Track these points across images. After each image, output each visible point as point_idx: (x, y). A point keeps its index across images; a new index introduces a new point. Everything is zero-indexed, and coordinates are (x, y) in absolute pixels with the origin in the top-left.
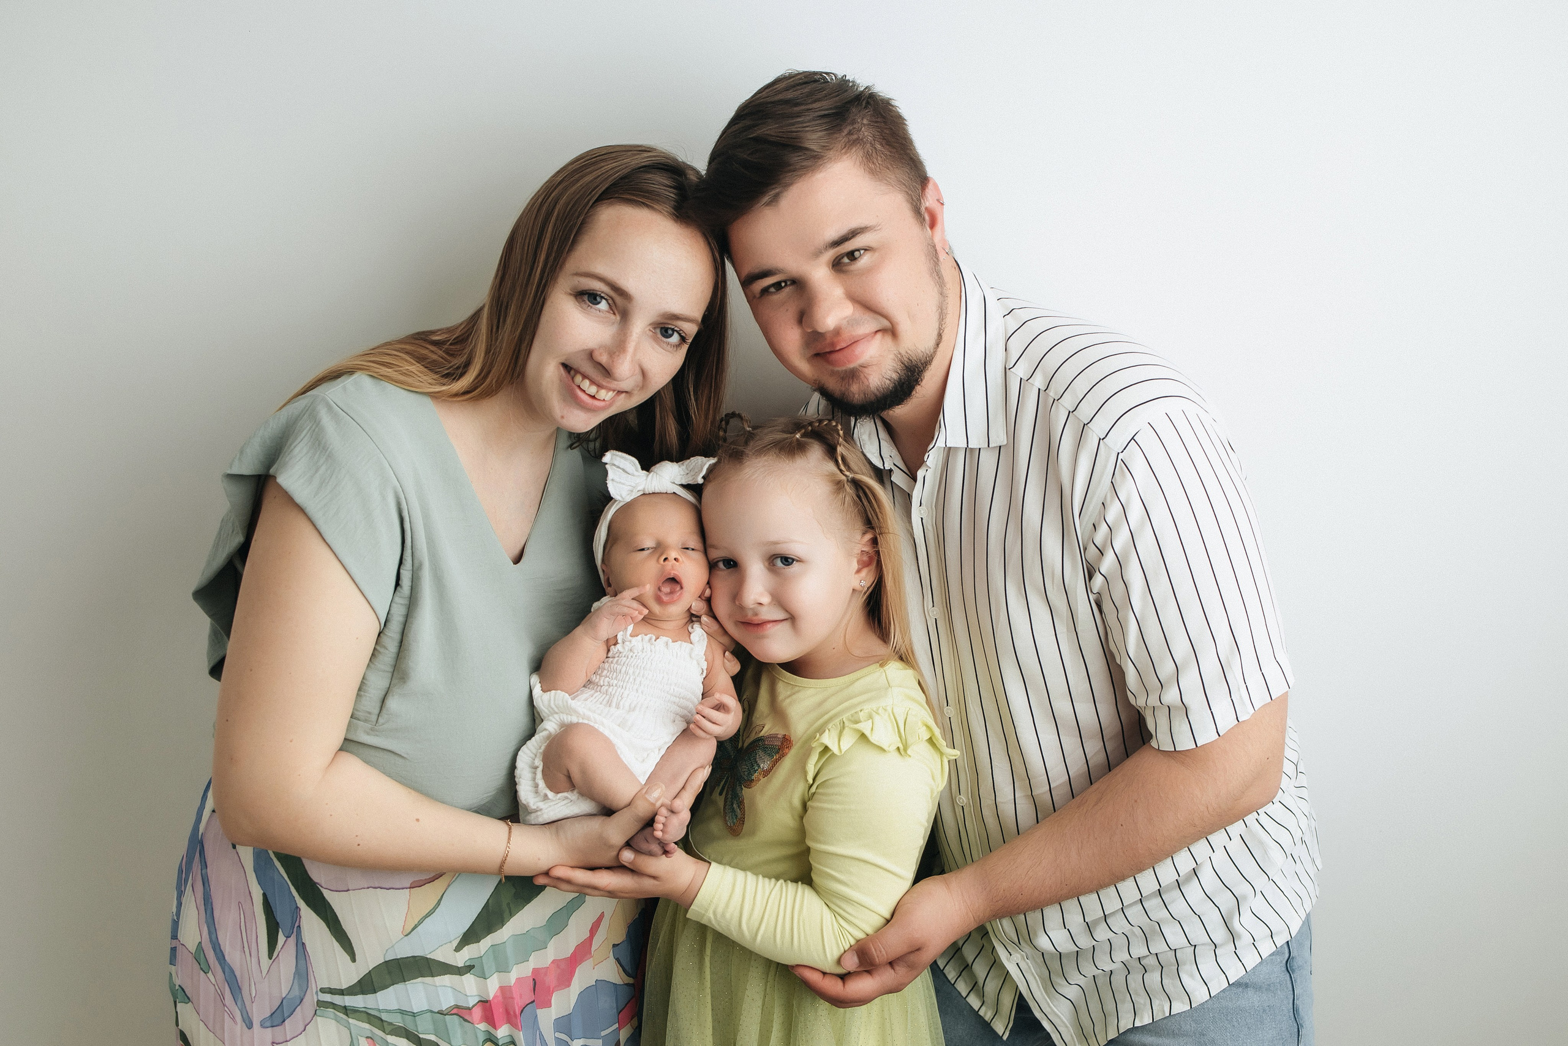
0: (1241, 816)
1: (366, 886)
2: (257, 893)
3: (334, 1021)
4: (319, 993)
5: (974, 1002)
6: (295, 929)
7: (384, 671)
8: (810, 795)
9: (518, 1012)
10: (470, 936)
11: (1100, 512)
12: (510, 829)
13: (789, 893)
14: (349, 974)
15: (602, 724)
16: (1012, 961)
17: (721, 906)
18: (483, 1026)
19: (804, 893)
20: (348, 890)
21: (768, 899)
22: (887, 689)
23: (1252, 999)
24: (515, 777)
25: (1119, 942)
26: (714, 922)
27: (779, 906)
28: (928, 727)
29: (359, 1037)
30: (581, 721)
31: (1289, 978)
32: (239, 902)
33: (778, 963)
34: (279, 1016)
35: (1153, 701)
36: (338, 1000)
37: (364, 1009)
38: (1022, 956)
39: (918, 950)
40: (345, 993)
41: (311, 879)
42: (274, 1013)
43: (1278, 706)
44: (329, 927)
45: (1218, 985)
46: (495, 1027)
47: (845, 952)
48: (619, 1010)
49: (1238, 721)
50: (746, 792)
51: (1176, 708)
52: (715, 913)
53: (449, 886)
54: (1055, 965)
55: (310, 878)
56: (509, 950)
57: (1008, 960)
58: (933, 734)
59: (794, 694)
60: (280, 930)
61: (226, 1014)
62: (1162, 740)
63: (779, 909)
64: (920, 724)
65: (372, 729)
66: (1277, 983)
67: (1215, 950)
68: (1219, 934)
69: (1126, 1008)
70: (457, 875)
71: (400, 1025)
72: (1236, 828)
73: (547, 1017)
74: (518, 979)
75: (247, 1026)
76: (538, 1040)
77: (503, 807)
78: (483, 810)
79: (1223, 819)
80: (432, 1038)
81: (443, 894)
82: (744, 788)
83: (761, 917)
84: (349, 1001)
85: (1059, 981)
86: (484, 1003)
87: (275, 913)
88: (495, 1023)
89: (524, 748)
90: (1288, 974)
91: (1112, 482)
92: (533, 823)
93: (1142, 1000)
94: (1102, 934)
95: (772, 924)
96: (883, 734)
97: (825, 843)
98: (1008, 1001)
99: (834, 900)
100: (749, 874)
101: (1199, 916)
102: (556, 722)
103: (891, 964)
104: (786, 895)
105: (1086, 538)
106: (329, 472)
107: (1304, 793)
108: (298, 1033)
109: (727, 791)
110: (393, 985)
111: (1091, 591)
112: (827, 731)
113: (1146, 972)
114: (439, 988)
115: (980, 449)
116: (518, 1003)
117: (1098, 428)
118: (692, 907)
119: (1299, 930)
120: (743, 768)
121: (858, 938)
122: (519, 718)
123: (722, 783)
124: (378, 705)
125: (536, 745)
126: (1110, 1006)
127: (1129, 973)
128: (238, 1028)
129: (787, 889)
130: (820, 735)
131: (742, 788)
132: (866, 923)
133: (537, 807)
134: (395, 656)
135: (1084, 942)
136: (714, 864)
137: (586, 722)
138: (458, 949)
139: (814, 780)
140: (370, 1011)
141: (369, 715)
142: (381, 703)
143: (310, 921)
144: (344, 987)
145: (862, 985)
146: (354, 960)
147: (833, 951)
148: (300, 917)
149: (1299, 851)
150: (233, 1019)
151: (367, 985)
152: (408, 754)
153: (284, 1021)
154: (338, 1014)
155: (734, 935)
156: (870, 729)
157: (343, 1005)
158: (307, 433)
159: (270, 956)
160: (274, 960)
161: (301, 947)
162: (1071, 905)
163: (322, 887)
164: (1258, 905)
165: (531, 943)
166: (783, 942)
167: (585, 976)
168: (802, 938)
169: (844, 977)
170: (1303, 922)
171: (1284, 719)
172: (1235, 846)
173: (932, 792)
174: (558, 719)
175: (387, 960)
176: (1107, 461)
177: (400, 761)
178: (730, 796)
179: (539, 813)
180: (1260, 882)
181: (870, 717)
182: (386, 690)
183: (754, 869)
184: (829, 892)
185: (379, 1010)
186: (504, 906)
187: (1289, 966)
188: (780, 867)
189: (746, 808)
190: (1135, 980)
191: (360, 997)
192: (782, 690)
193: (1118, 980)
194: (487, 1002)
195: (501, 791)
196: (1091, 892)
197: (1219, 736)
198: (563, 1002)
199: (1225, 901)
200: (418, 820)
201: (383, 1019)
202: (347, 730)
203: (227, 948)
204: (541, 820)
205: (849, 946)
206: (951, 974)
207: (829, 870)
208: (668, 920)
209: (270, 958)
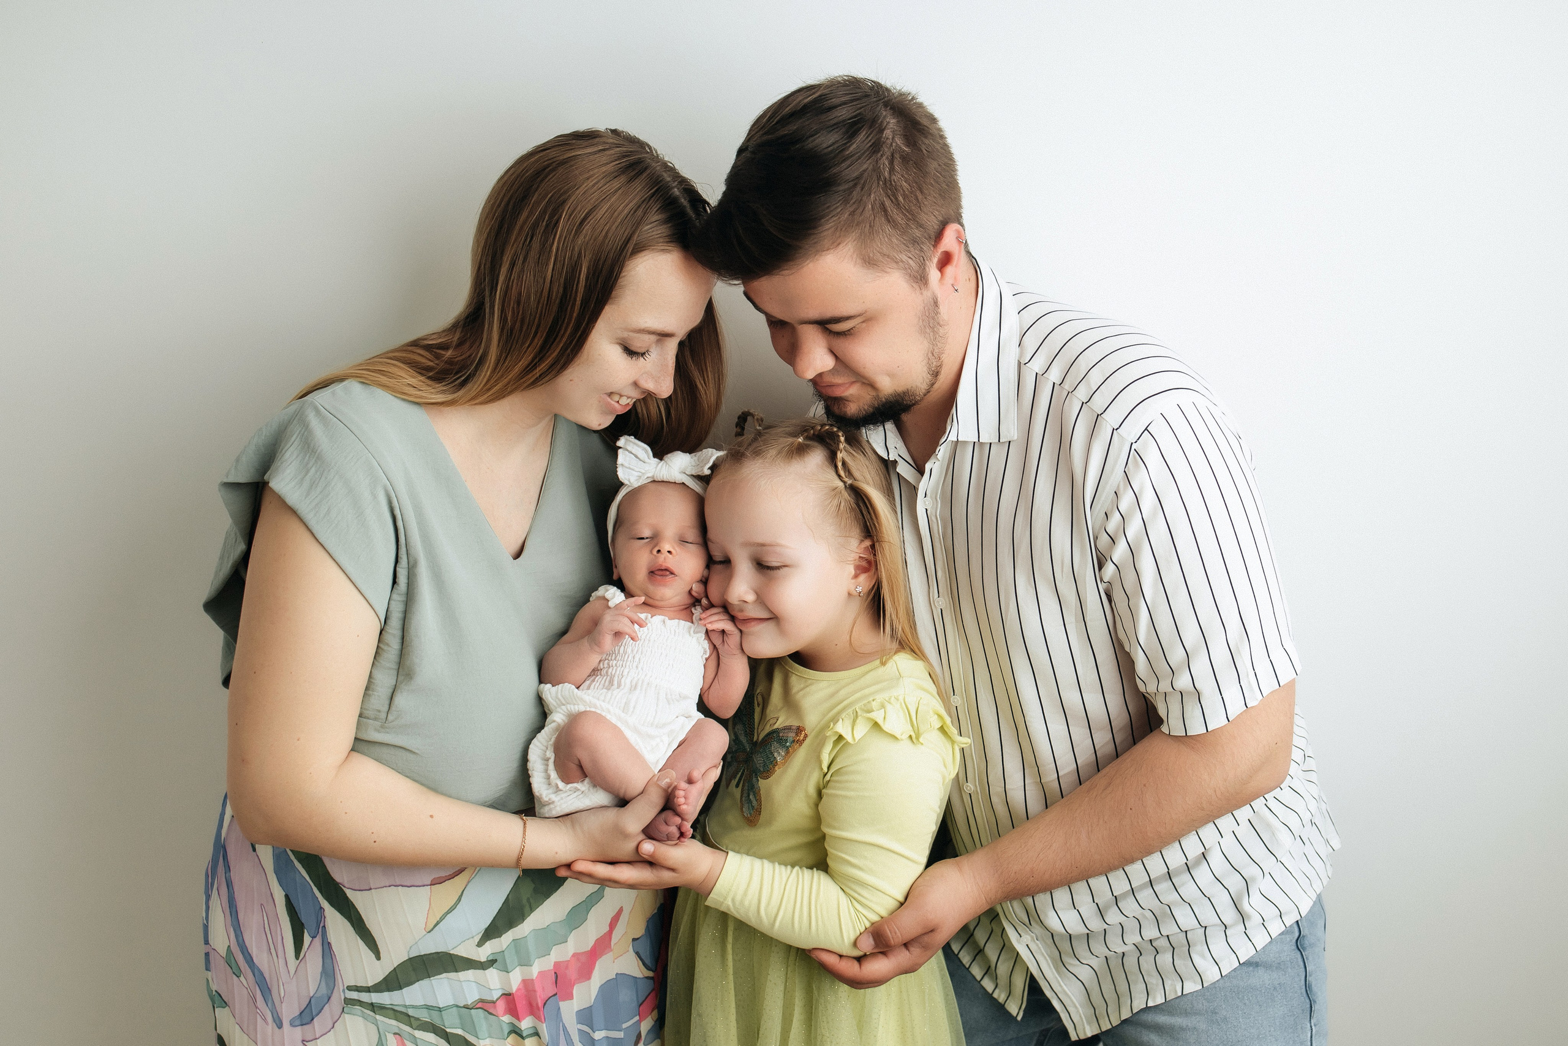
0: (1247, 800)
1: (387, 884)
2: (279, 895)
3: (361, 1018)
4: (346, 991)
5: (988, 985)
6: (321, 930)
7: (390, 669)
8: (825, 782)
9: (540, 1004)
10: (492, 932)
11: (1112, 500)
12: (525, 824)
13: (805, 882)
14: (374, 971)
15: (609, 712)
16: (1022, 942)
17: (740, 893)
18: (507, 1019)
19: (819, 879)
20: (371, 889)
21: (785, 885)
22: (898, 679)
23: (1262, 978)
24: (527, 770)
25: (1131, 925)
26: (732, 910)
27: (796, 892)
28: (940, 716)
29: (387, 1034)
30: (588, 709)
31: (1300, 956)
32: (261, 904)
33: (798, 949)
34: (307, 1015)
35: (1165, 686)
36: (365, 997)
37: (390, 1006)
38: (1032, 937)
39: (932, 931)
40: (371, 990)
41: (334, 880)
42: (302, 1012)
43: (1286, 692)
44: (353, 926)
45: (1229, 964)
46: (518, 1019)
47: (861, 934)
48: (641, 1002)
49: (1247, 707)
50: (762, 783)
51: (1189, 693)
52: (733, 900)
53: (469, 882)
54: (1065, 946)
55: (332, 878)
56: (531, 945)
57: (1019, 942)
58: (945, 723)
59: (807, 686)
60: (305, 931)
61: (258, 1016)
62: (1173, 725)
63: (796, 894)
64: (931, 713)
65: (382, 727)
66: (1287, 961)
67: (1225, 931)
68: (1229, 915)
69: (1138, 989)
70: (477, 869)
71: (426, 1020)
72: (1243, 813)
73: (569, 1010)
74: (540, 973)
75: (277, 1026)
76: (562, 1032)
77: (517, 801)
78: (498, 805)
79: (1231, 803)
80: (459, 1032)
81: (463, 891)
82: (759, 779)
83: (779, 904)
84: (375, 998)
85: (1070, 961)
86: (508, 996)
87: (299, 915)
88: (518, 1014)
89: (535, 741)
90: (1299, 953)
91: (1125, 471)
92: (547, 816)
93: (1154, 981)
94: (1113, 917)
95: (790, 910)
96: (895, 722)
97: (839, 829)
98: (1019, 983)
99: (850, 884)
100: (766, 862)
101: (1209, 898)
102: (563, 713)
103: (906, 945)
104: (803, 881)
105: (1097, 527)
106: (318, 473)
107: (1313, 777)
108: (328, 1030)
109: (744, 783)
110: (418, 981)
111: (1101, 580)
112: (841, 720)
113: (1158, 953)
114: (463, 983)
115: (991, 444)
116: (540, 997)
117: (1112, 418)
118: (711, 895)
119: (1310, 910)
120: (758, 760)
121: (873, 921)
122: (527, 712)
123: (739, 776)
124: (387, 702)
125: (546, 737)
126: (1122, 987)
127: (1141, 954)
128: (270, 1027)
129: (803, 876)
130: (834, 725)
131: (758, 780)
132: (880, 905)
133: (549, 799)
134: (399, 653)
135: (1095, 924)
136: (731, 854)
137: (593, 709)
138: (480, 944)
139: (829, 768)
140: (396, 1008)
141: (378, 714)
142: (390, 700)
143: (334, 920)
144: (370, 984)
145: (878, 966)
146: (378, 958)
147: (849, 935)
148: (325, 917)
149: (1309, 832)
150: (265, 1020)
151: (393, 982)
152: (418, 749)
153: (313, 1019)
154: (366, 1011)
155: (753, 922)
156: (883, 718)
157: (370, 1002)
158: (297, 436)
159: (297, 956)
160: (301, 960)
161: (327, 947)
162: (1080, 888)
163: (345, 887)
164: (1266, 885)
165: (551, 937)
166: (801, 927)
167: (604, 970)
168: (820, 923)
169: (859, 959)
170: (1314, 902)
171: (1292, 705)
172: (1244, 831)
173: (944, 778)
174: (565, 710)
175: (411, 957)
176: (1120, 450)
177: (412, 756)
178: (746, 788)
179: (552, 806)
180: (1268, 863)
181: (883, 706)
182: (394, 687)
183: (772, 857)
184: (845, 876)
185: (406, 1006)
186: (524, 901)
187: (1299, 944)
188: (796, 855)
189: (762, 799)
190: (1147, 962)
191: (386, 994)
192: (795, 683)
193: (1131, 962)
194: (510, 994)
195: (514, 784)
196: (1101, 874)
197: (1229, 721)
198: (585, 994)
199: (1234, 883)
200: (431, 816)
201: (410, 1014)
202: (357, 728)
203: (254, 950)
204: (555, 813)
205: (864, 928)
206: (965, 958)
207: (843, 856)
208: (688, 910)
209: (297, 959)
